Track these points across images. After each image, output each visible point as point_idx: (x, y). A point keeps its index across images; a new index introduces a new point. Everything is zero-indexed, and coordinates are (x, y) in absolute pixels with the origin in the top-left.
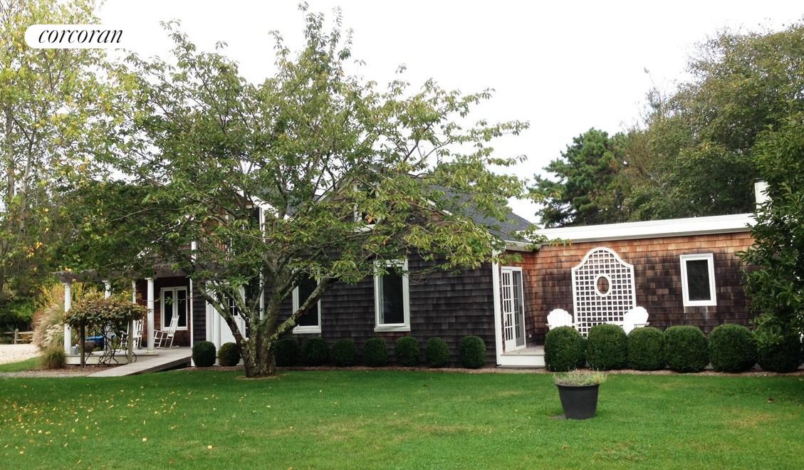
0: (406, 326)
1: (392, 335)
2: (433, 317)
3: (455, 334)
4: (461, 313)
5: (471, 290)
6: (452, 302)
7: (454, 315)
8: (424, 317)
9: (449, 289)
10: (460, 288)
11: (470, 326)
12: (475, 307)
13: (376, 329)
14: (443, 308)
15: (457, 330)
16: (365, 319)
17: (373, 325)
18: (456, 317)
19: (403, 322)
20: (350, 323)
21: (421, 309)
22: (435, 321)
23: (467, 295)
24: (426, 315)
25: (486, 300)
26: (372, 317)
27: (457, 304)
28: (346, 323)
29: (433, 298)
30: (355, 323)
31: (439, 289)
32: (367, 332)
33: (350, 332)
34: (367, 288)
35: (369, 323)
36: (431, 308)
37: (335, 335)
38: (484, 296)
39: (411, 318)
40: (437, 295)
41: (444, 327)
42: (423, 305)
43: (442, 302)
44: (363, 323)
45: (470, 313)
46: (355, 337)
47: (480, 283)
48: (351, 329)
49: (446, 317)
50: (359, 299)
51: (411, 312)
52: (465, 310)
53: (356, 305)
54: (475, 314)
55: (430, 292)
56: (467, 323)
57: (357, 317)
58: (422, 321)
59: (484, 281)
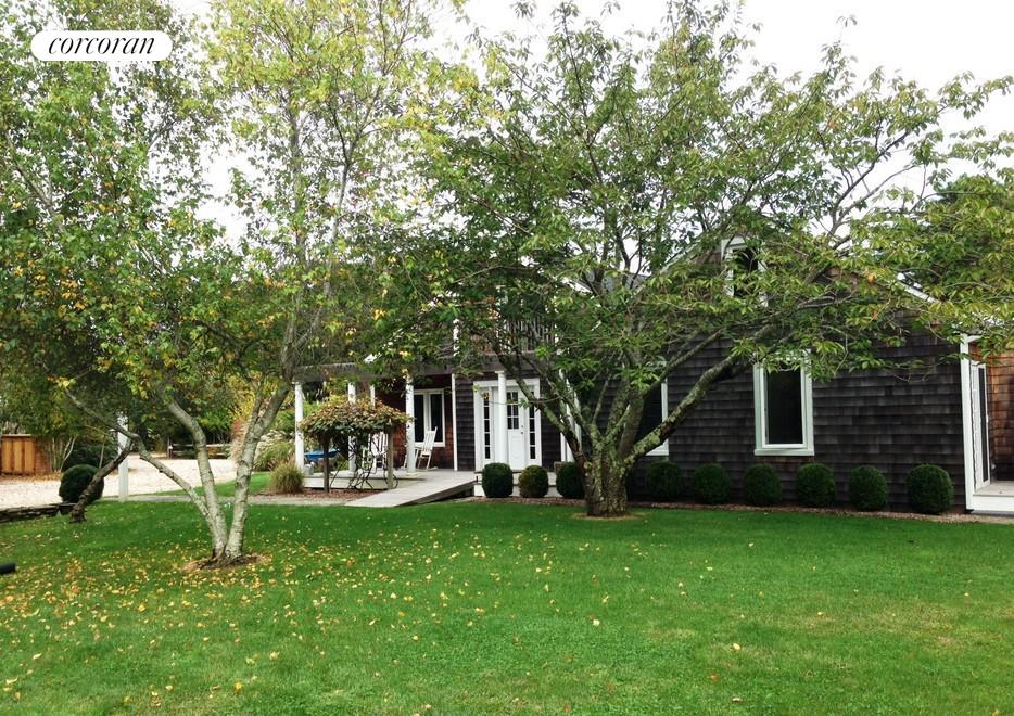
0: (807, 447)
1: (784, 460)
2: (853, 436)
3: (892, 462)
4: (903, 431)
5: (921, 396)
6: (887, 413)
7: (890, 433)
8: (838, 436)
9: (882, 394)
10: (901, 392)
11: (917, 451)
12: (928, 423)
13: (758, 451)
14: (872, 422)
15: (896, 456)
16: (740, 437)
17: (753, 446)
18: (894, 436)
19: (801, 442)
20: (713, 442)
21: (834, 423)
22: (857, 442)
23: (913, 403)
24: (840, 433)
25: (947, 412)
26: (750, 434)
27: (895, 417)
28: (708, 442)
29: (854, 408)
30: (723, 442)
31: (863, 394)
32: (741, 455)
33: (714, 456)
34: (741, 392)
35: (746, 442)
36: (850, 423)
37: (690, 459)
38: (944, 405)
39: (815, 436)
40: (860, 403)
41: (873, 451)
42: (836, 417)
43: (870, 413)
44: (736, 442)
45: (919, 431)
46: (722, 463)
47: (936, 386)
48: (717, 451)
49: (875, 437)
50: (730, 407)
51: (816, 427)
52: (910, 425)
53: (725, 416)
54: (927, 431)
55: (848, 398)
56: (913, 445)
57: (725, 434)
58: (835, 441)
59: (945, 382)
